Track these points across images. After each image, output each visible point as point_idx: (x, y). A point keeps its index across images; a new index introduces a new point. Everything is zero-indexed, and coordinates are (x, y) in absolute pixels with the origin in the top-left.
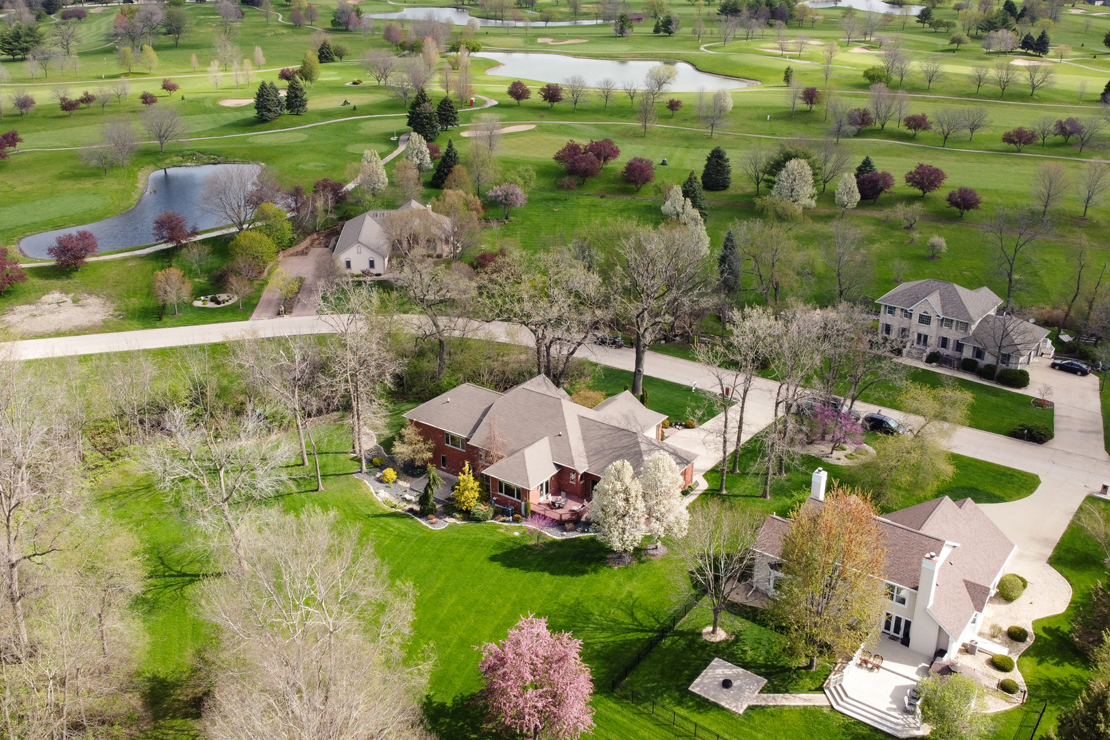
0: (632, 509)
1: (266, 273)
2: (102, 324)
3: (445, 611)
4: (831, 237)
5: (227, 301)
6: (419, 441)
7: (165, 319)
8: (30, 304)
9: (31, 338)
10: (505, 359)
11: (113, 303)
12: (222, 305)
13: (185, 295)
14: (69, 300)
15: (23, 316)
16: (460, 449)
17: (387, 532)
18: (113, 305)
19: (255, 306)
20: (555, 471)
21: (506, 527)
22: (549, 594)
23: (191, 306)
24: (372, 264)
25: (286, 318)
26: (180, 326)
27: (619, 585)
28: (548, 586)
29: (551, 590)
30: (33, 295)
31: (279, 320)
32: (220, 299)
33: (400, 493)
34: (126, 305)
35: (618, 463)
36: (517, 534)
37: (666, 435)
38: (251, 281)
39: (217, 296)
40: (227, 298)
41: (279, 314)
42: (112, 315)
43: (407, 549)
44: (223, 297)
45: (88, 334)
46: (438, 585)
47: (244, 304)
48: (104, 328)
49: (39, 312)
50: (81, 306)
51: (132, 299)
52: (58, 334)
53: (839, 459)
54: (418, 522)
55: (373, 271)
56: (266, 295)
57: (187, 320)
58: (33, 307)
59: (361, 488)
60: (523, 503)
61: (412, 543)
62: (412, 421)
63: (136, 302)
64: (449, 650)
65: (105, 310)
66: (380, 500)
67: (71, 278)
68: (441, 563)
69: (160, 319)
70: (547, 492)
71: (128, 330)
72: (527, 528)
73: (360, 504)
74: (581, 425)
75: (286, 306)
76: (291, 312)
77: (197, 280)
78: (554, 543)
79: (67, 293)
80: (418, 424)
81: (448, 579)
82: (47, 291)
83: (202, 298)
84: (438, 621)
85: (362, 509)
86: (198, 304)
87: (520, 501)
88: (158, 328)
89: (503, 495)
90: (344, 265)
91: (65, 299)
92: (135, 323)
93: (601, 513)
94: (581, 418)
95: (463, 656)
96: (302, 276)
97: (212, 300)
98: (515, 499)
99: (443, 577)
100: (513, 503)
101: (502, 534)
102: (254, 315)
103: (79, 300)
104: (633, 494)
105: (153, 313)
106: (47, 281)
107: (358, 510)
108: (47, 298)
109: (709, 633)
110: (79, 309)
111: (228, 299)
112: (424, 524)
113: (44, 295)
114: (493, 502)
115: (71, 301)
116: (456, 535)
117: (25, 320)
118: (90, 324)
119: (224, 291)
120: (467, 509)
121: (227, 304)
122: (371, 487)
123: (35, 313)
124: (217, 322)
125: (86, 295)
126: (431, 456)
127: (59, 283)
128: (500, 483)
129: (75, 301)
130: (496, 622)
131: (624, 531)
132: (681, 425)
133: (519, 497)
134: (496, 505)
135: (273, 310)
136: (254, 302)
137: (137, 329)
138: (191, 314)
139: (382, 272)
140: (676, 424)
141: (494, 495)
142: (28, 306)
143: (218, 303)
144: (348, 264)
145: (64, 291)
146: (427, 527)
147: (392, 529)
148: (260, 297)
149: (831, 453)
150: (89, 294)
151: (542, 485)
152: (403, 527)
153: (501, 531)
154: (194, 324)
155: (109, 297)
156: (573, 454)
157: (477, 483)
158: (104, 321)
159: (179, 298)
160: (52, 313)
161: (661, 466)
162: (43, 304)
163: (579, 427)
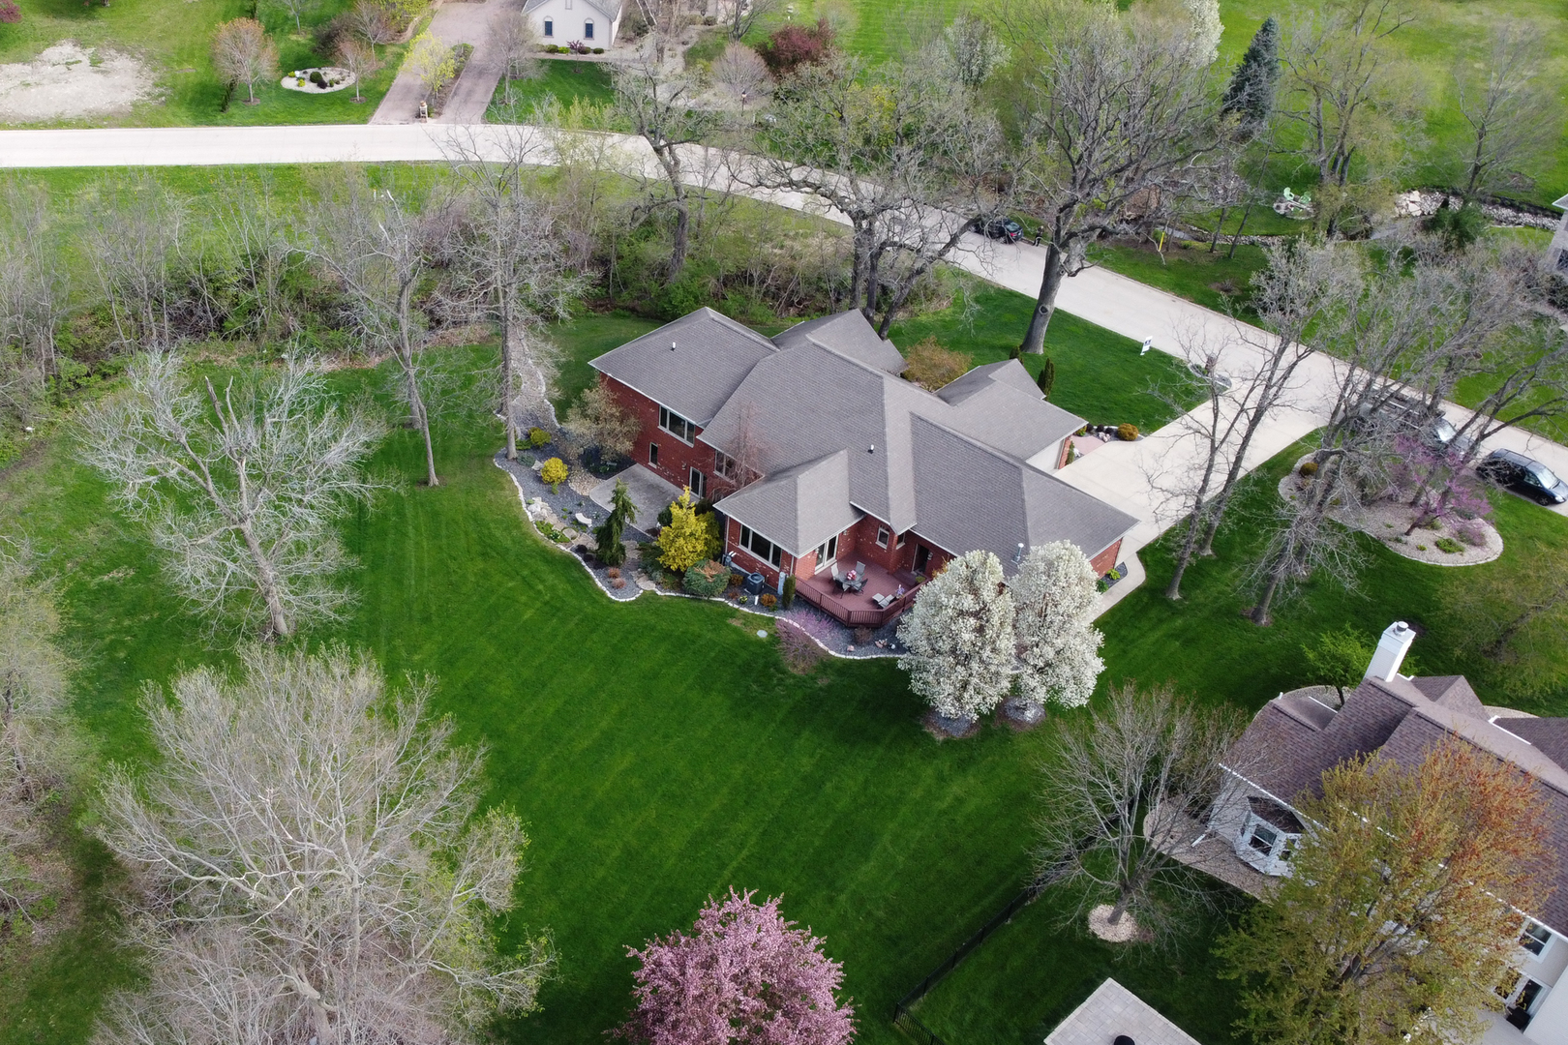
0: (988, 648)
1: (409, 32)
2: (130, 109)
3: (607, 784)
4: (1466, 36)
5: (338, 83)
6: (612, 415)
7: (232, 109)
8: (25, 62)
9: (16, 128)
10: (797, 246)
11: (154, 70)
12: (328, 90)
13: (267, 68)
14: (86, 61)
15: (9, 84)
16: (684, 441)
17: (532, 593)
18: (153, 75)
19: (382, 95)
20: (852, 521)
21: (745, 616)
22: (804, 779)
23: (278, 86)
24: (589, 31)
25: (431, 124)
26: (253, 124)
27: (941, 779)
28: (805, 760)
29: (808, 769)
30: (31, 44)
31: (417, 127)
32: (326, 79)
33: (568, 508)
34: (174, 77)
35: (974, 556)
36: (762, 634)
37: (1076, 451)
38: (380, 48)
39: (322, 72)
40: (337, 77)
41: (419, 116)
42: (149, 94)
43: (560, 638)
44: (329, 74)
45: (105, 127)
46: (604, 724)
47: (364, 91)
48: (136, 117)
49: (36, 78)
50: (103, 72)
51: (186, 66)
52: (59, 123)
53: (1422, 549)
54: (589, 577)
55: (588, 44)
56: (402, 78)
57: (266, 115)
58: (28, 68)
59: (503, 489)
60: (782, 575)
61: (571, 625)
62: (604, 376)
63: (191, 72)
64: (601, 873)
65: (140, 82)
66: (531, 518)
67: (93, 18)
68: (614, 678)
69: (223, 108)
70: (830, 554)
71: (169, 124)
72: (786, 625)
73: (495, 521)
74: (915, 433)
75: (432, 102)
76: (440, 114)
77: (294, 37)
78: (827, 664)
79: (84, 47)
80: (613, 384)
81: (622, 714)
82: (52, 41)
83: (298, 73)
84: (590, 806)
85: (498, 533)
86: (289, 83)
87: (776, 569)
88: (217, 125)
89: (748, 551)
90: (542, 30)
91: (80, 57)
92: (182, 112)
93: (924, 642)
94: (916, 419)
95: (625, 888)
96: (470, 43)
97: (312, 80)
98: (769, 564)
99: (615, 709)
100: (765, 571)
101: (735, 630)
102: (378, 114)
103: (101, 61)
104: (995, 620)
105: (215, 95)
106: (56, 22)
107: (491, 536)
108: (52, 53)
109: (1100, 920)
110: (99, 77)
111: (341, 78)
112: (600, 584)
113: (48, 46)
114: (728, 560)
115: (88, 62)
116: (652, 620)
117: (12, 92)
118: (110, 108)
119: (332, 65)
120: (679, 569)
121: (336, 87)
122: (521, 490)
123: (29, 79)
124: (315, 123)
125: (113, 52)
126: (631, 448)
127: (72, 26)
128: (746, 531)
129: (95, 62)
130: (697, 825)
131: (964, 686)
132: (1108, 431)
133: (776, 562)
134: (734, 565)
135: (410, 106)
136: (382, 88)
137: (184, 124)
138: (275, 104)
139: (604, 46)
140: (1100, 429)
141: (731, 548)
142: (20, 65)
143: (322, 85)
144: (549, 28)
145: (81, 43)
146: (603, 594)
147: (541, 587)
148: (393, 78)
149: (1408, 533)
150: (119, 51)
151: (822, 548)
152: (561, 586)
153: (735, 623)
154: (277, 124)
155: (150, 58)
156: (890, 494)
157: (704, 525)
158: (134, 105)
159: (256, 73)
160: (56, 81)
161: (1062, 572)
162: (44, 63)
163: (909, 437)
